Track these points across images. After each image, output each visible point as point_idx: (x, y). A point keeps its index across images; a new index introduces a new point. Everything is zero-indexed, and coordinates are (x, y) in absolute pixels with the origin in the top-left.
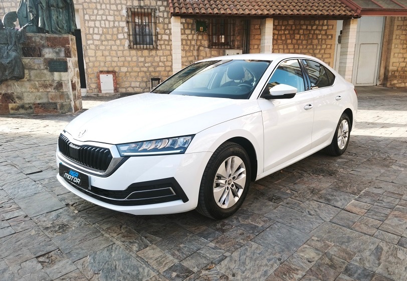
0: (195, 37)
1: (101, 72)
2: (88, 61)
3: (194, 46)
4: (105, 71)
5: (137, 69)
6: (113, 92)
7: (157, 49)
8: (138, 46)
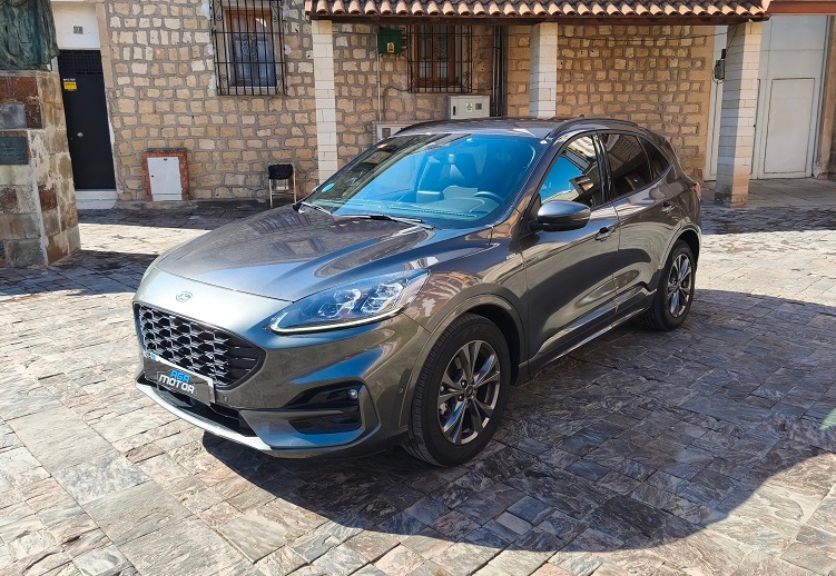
0: (377, 66)
3: (374, 87)
4: (160, 150)
5: (239, 144)
6: (179, 198)
7: (285, 95)
8: (241, 89)
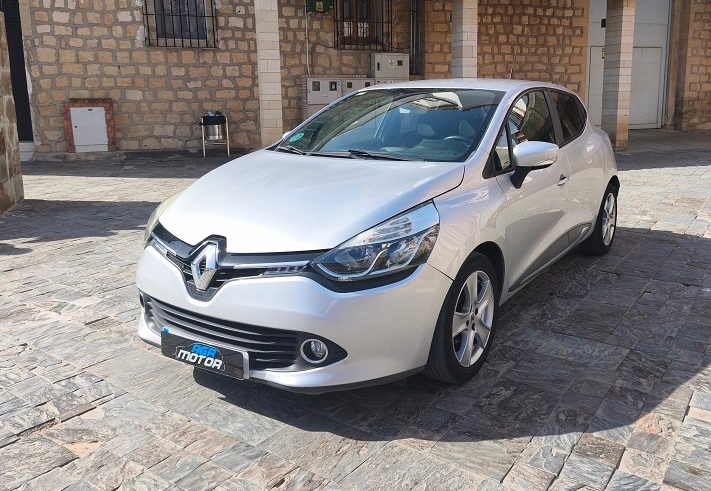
0: (305, 24)
1: (76, 102)
2: (37, 74)
3: (303, 44)
4: (84, 100)
6: (105, 149)
7: (216, 49)
8: (170, 41)
